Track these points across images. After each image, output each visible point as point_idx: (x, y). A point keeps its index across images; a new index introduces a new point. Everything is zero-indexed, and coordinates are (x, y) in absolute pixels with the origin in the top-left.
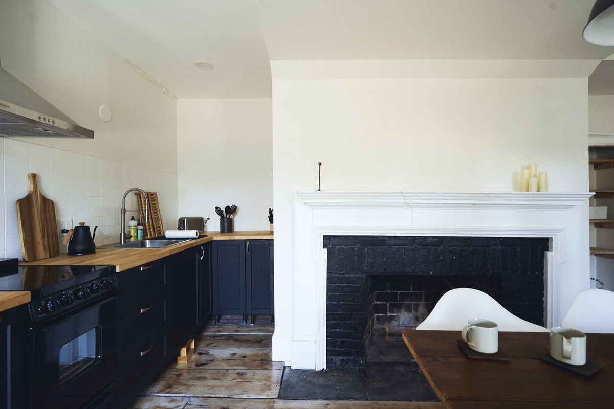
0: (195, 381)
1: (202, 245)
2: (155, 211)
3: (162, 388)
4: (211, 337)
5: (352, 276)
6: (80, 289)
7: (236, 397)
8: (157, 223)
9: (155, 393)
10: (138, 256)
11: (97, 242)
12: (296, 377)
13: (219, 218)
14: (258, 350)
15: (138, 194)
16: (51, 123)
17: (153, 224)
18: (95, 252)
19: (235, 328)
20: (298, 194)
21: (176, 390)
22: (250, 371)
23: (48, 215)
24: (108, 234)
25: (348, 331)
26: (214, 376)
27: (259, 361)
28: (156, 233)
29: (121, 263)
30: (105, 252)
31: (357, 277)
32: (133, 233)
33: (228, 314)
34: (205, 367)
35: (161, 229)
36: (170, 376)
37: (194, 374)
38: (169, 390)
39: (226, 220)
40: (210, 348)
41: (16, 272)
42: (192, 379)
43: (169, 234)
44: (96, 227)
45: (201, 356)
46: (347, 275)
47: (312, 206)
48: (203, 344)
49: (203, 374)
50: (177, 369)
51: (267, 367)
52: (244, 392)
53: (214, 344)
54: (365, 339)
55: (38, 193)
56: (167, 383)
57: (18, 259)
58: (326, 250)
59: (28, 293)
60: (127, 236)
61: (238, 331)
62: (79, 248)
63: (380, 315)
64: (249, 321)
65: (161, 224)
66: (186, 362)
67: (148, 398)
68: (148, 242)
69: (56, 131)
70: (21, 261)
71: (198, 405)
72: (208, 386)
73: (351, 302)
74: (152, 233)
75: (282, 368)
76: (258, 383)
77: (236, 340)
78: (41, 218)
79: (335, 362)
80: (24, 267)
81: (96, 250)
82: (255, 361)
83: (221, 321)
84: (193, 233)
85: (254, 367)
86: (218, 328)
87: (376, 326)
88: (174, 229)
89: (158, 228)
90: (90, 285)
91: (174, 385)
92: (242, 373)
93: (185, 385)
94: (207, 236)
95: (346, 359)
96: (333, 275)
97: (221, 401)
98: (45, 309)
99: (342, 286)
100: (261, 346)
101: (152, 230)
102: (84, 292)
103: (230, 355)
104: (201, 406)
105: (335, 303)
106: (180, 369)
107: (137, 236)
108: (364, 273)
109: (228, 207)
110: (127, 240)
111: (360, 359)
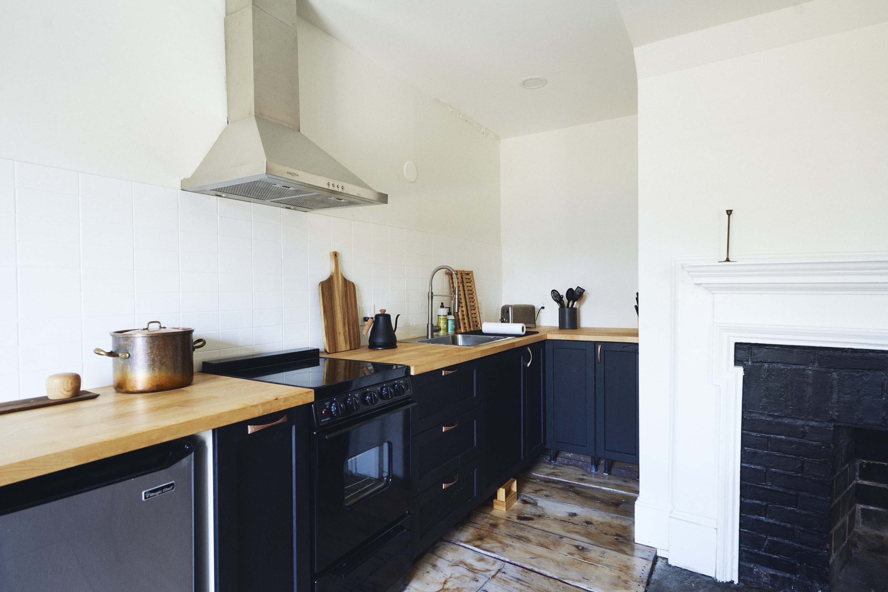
0: (514, 540)
1: (529, 345)
2: (471, 296)
3: (470, 537)
4: (542, 480)
5: (799, 423)
6: (367, 392)
7: (570, 582)
8: (474, 312)
9: (461, 542)
10: (440, 355)
11: (399, 335)
12: (677, 580)
13: (557, 306)
14: (613, 518)
15: (450, 274)
16: (340, 190)
17: (468, 314)
18: (396, 347)
19: (579, 473)
20: (683, 268)
21: (487, 546)
22: (595, 548)
23: (349, 300)
24: (414, 324)
25: (789, 526)
26: (542, 540)
27: (612, 535)
28: (471, 325)
29: (417, 364)
30: (407, 347)
31: (812, 427)
32: (442, 325)
33: (570, 452)
34: (530, 523)
35: (479, 321)
36: (483, 523)
37: (513, 529)
38: (478, 543)
39: (567, 309)
40: (540, 497)
41: (317, 364)
42: (511, 536)
43: (487, 327)
44: (398, 315)
45: (526, 505)
46: (786, 421)
47: (710, 288)
48: (531, 488)
49: (526, 532)
50: (492, 516)
51: (626, 549)
52: (584, 578)
53: (545, 492)
54: (829, 550)
55: (340, 275)
56: (478, 532)
57: (318, 349)
58: (740, 371)
59: (311, 391)
60: (435, 328)
61: (582, 480)
62: (380, 340)
63: (871, 508)
64: (601, 468)
65: (477, 313)
66: (504, 509)
67: (454, 546)
68: (460, 337)
69: (348, 198)
70: (322, 352)
71: (515, 578)
72: (532, 553)
73: (798, 473)
74: (467, 325)
75: (652, 558)
76: (607, 571)
77: (578, 493)
78: (343, 303)
79: (759, 577)
80: (325, 359)
81: (397, 344)
82: (606, 534)
83: (559, 459)
84: (517, 328)
85: (603, 544)
86: (553, 468)
87: (860, 528)
88: (496, 322)
89: (474, 319)
90: (379, 388)
91: (485, 537)
92: (583, 548)
93: (500, 542)
94: (538, 333)
95: (783, 577)
96: (755, 416)
97: (547, 581)
98: (329, 411)
99: (776, 439)
100: (617, 512)
101: (466, 321)
102: (371, 396)
103: (567, 515)
104: (518, 579)
105: (759, 467)
106: (497, 517)
107: (447, 329)
108: (828, 421)
109: (570, 291)
110: (435, 333)
111: (817, 585)
